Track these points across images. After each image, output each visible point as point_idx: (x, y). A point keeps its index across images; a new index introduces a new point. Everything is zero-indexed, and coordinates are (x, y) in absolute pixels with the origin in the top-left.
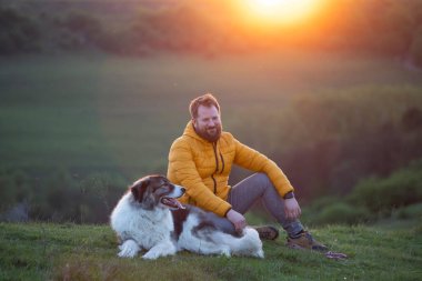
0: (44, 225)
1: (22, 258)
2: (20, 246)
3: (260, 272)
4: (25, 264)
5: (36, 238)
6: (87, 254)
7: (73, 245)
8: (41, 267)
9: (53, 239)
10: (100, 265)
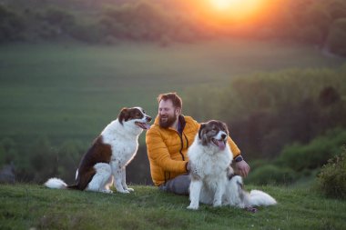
0: (27, 186)
1: (10, 211)
2: (9, 202)
3: (189, 221)
4: (13, 216)
5: (20, 196)
6: (59, 208)
7: (49, 201)
8: (25, 218)
9: (34, 197)
10: (69, 217)
